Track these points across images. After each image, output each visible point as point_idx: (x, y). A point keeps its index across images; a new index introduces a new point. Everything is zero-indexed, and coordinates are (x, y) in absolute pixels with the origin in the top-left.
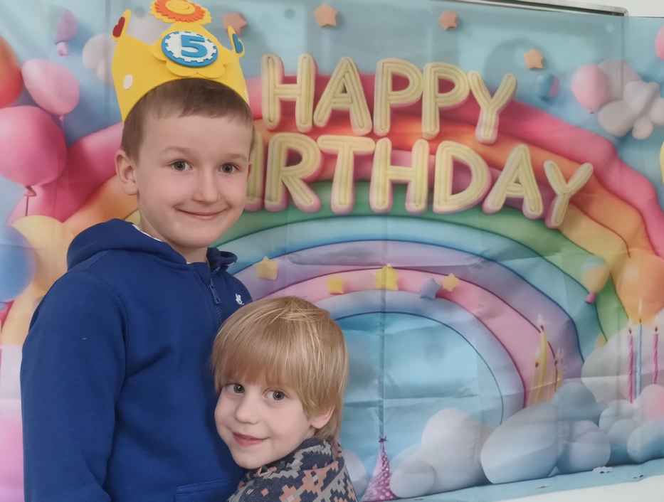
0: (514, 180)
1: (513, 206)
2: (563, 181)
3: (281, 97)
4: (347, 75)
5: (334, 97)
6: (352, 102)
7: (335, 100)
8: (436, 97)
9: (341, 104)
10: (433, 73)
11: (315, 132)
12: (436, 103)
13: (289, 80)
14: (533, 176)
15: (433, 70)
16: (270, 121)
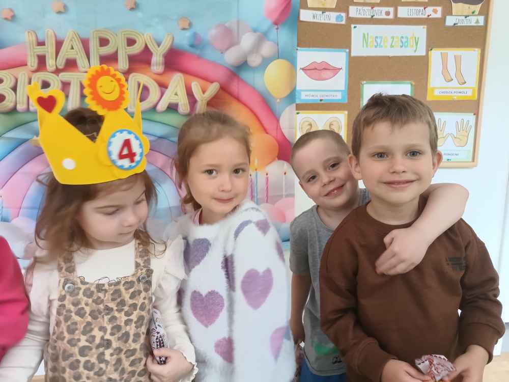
0: (174, 94)
1: (172, 108)
2: (201, 93)
3: (38, 53)
4: (73, 40)
5: (67, 52)
6: (77, 54)
7: (67, 53)
8: (126, 49)
9: (71, 55)
10: (123, 35)
11: (57, 71)
12: (126, 52)
13: (41, 44)
14: (185, 90)
15: (123, 33)
16: (32, 66)
